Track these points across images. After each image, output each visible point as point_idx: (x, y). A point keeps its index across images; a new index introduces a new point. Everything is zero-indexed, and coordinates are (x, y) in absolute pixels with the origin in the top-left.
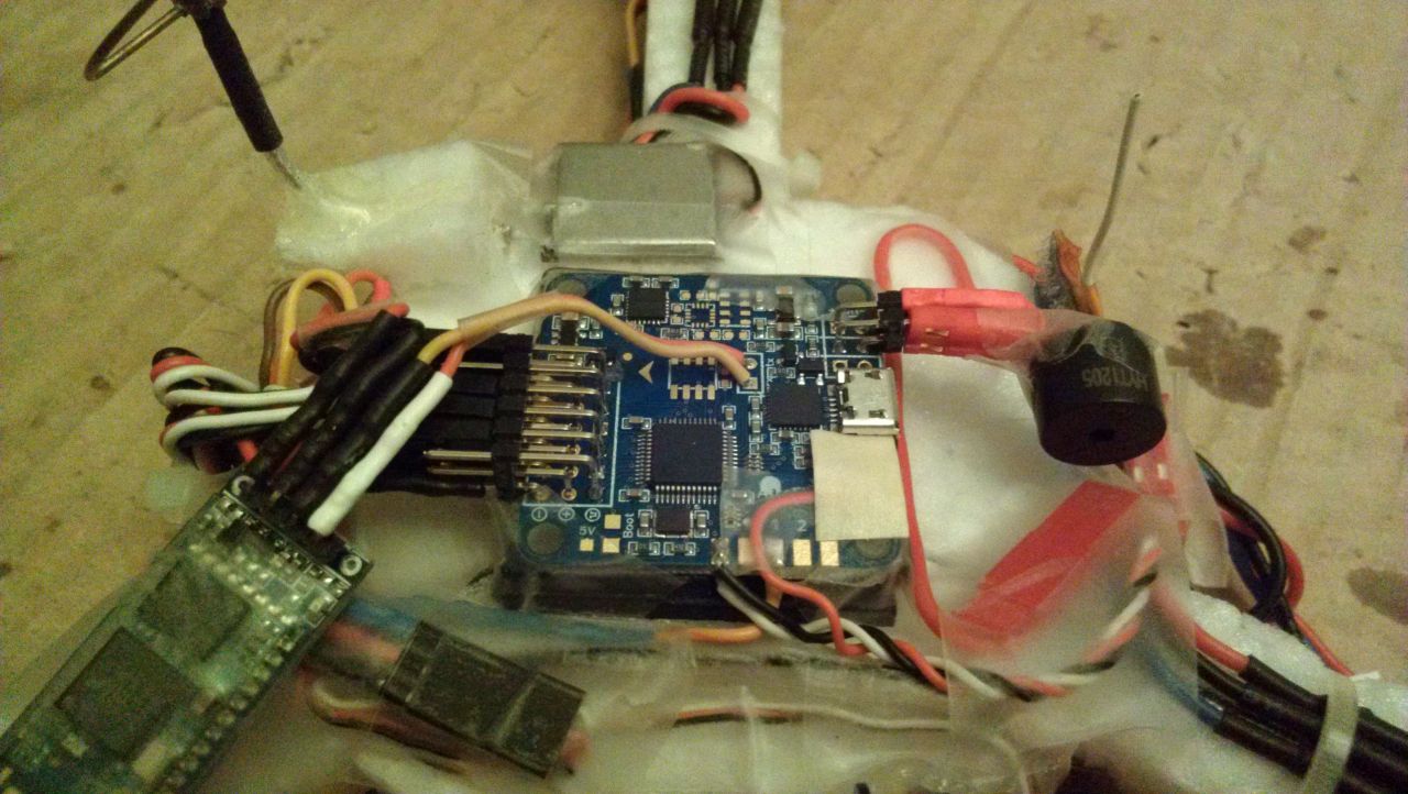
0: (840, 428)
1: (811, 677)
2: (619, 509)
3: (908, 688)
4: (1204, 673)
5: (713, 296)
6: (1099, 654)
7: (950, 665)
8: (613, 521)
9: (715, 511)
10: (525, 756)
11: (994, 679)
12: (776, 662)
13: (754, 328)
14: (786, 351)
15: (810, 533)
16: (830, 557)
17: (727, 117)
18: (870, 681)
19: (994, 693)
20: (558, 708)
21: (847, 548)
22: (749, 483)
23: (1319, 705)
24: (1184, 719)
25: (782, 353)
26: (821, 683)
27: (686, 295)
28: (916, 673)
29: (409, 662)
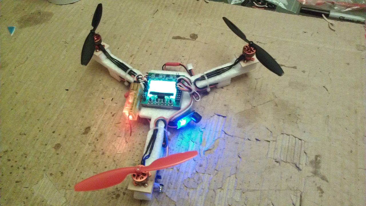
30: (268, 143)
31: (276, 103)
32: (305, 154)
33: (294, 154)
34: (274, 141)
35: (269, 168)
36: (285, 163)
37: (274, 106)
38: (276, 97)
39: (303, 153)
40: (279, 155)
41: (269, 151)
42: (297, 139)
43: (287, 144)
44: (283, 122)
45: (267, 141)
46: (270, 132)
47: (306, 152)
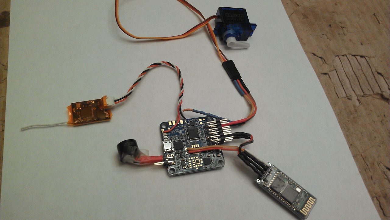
30: (327, 76)
31: (303, 14)
32: (380, 76)
33: (367, 80)
34: (332, 71)
35: (351, 114)
36: (366, 98)
37: (303, 19)
38: (298, 5)
39: (377, 76)
40: (351, 89)
41: (335, 87)
42: (357, 57)
43: (351, 70)
44: (328, 38)
45: (325, 74)
46: (320, 59)
47: (380, 71)
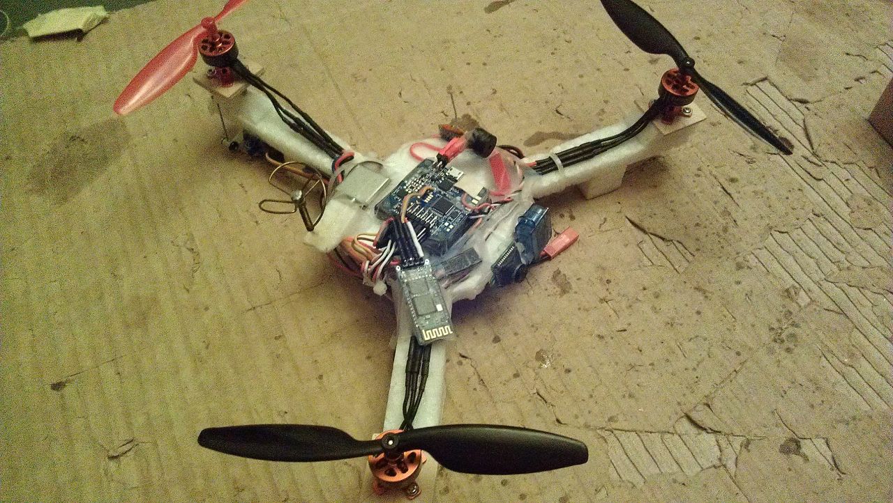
0: (456, 181)
1: (494, 217)
2: (445, 222)
3: (507, 206)
4: (534, 169)
5: (409, 183)
6: (521, 178)
7: (509, 196)
8: (446, 224)
9: (457, 208)
10: (476, 262)
11: (515, 192)
12: (488, 220)
13: (422, 181)
14: (433, 179)
15: (472, 198)
16: (479, 198)
17: (351, 157)
18: (501, 210)
19: (517, 194)
20: (472, 253)
21: (479, 195)
22: (456, 201)
23: (550, 158)
24: (538, 177)
25: (432, 180)
26: (496, 216)
27: (405, 187)
28: (506, 202)
29: (447, 268)
37: (809, 16)
44: (853, 30)
